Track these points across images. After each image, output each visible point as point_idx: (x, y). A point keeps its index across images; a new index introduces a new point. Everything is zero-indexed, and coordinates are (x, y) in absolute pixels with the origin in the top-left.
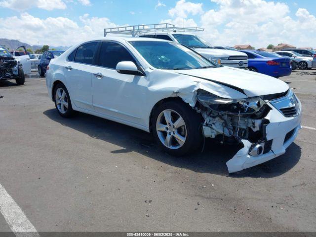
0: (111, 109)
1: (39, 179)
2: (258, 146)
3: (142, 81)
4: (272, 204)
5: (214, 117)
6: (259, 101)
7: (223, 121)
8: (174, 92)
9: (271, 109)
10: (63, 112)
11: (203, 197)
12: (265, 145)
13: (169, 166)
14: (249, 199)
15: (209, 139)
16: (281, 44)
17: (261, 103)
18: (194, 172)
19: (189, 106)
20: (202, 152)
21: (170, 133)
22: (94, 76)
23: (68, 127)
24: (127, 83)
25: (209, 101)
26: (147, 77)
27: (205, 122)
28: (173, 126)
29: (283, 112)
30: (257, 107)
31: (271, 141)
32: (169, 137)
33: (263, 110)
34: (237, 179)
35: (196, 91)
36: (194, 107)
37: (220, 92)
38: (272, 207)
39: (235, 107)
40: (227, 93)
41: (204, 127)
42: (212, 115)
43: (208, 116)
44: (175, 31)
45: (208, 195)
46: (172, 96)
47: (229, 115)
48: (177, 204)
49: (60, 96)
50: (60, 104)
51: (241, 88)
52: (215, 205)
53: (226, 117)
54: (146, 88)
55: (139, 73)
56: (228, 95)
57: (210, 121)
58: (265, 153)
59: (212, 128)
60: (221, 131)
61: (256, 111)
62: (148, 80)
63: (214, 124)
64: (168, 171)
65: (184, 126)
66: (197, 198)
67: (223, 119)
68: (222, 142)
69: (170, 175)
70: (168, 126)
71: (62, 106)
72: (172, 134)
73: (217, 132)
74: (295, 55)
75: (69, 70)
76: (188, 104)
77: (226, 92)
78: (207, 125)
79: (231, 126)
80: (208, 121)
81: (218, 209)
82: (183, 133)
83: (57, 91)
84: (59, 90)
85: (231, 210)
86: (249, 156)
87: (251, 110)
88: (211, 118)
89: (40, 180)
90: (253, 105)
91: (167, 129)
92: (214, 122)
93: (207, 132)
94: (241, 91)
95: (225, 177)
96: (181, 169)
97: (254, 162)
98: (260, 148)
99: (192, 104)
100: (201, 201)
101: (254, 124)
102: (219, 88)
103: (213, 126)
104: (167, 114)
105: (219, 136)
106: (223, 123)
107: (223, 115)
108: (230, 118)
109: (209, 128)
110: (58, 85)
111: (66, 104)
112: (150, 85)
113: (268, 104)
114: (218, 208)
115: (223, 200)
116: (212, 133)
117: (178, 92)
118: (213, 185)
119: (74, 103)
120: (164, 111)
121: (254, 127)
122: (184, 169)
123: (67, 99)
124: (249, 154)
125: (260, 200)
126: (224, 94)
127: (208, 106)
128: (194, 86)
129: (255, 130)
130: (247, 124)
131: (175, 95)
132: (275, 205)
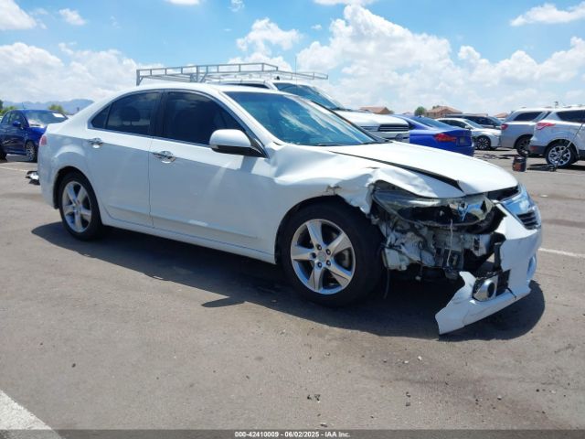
0: (192, 222)
1: (74, 365)
2: (488, 282)
3: (261, 167)
4: (535, 386)
5: (404, 232)
6: (484, 202)
7: (419, 239)
8: (329, 187)
9: (504, 215)
10: (79, 228)
11: (412, 382)
12: (499, 279)
13: (326, 327)
14: (493, 379)
15: (395, 272)
16: (438, 107)
17: (487, 206)
18: (376, 337)
19: (361, 212)
20: (385, 297)
21: (319, 263)
22: (154, 156)
23: (95, 259)
24: (228, 169)
25: (395, 203)
26: (272, 160)
27: (389, 241)
28: (327, 250)
29: (523, 221)
30: (481, 212)
31: (508, 272)
32: (317, 272)
33: (490, 218)
34: (458, 344)
35: (372, 184)
36: (369, 215)
37: (416, 186)
38: (538, 391)
39: (441, 213)
40: (429, 188)
41: (387, 251)
42: (399, 228)
43: (392, 230)
44: (278, 78)
45: (419, 377)
46: (325, 194)
47: (430, 228)
48: (369, 398)
49: (72, 197)
50: (72, 215)
51: (455, 178)
52: (437, 395)
53: (425, 232)
54: (270, 180)
55: (253, 152)
56: (430, 191)
57: (396, 239)
58: (498, 294)
59: (400, 252)
60: (416, 258)
61: (481, 219)
62: (274, 164)
63: (403, 244)
64: (327, 337)
65: (349, 250)
66: (401, 383)
67: (420, 236)
68: (418, 278)
69: (334, 343)
70: (316, 251)
71: (77, 218)
72: (324, 265)
73: (410, 259)
74: (469, 125)
75: (96, 147)
76: (358, 208)
77: (426, 186)
78: (391, 247)
79: (433, 247)
80: (394, 239)
81: (447, 402)
82: (346, 263)
83: (66, 188)
84: (71, 185)
85: (469, 400)
86: (473, 301)
87: (471, 217)
88: (398, 235)
89: (75, 368)
90: (475, 208)
91: (314, 256)
92: (404, 241)
93: (393, 260)
94: (454, 183)
95: (434, 342)
96: (350, 331)
97: (483, 311)
98: (491, 286)
99: (365, 209)
100: (410, 389)
101: (476, 242)
102: (414, 178)
103: (403, 249)
104: (314, 227)
105: (414, 267)
106: (420, 242)
107: (421, 228)
108: (432, 232)
109: (396, 253)
110: (69, 176)
111: (88, 214)
112: (278, 174)
113: (499, 206)
114: (446, 399)
115: (448, 385)
116: (402, 260)
117: (337, 187)
118: (420, 358)
119: (106, 210)
120: (308, 224)
121: (477, 249)
122: (355, 331)
123: (91, 202)
124: (473, 298)
125: (511, 379)
126: (424, 189)
127: (395, 213)
128: (368, 176)
129: (478, 254)
130: (463, 243)
131: (331, 193)
132: (541, 387)
